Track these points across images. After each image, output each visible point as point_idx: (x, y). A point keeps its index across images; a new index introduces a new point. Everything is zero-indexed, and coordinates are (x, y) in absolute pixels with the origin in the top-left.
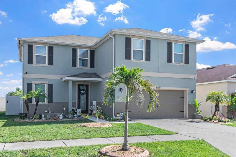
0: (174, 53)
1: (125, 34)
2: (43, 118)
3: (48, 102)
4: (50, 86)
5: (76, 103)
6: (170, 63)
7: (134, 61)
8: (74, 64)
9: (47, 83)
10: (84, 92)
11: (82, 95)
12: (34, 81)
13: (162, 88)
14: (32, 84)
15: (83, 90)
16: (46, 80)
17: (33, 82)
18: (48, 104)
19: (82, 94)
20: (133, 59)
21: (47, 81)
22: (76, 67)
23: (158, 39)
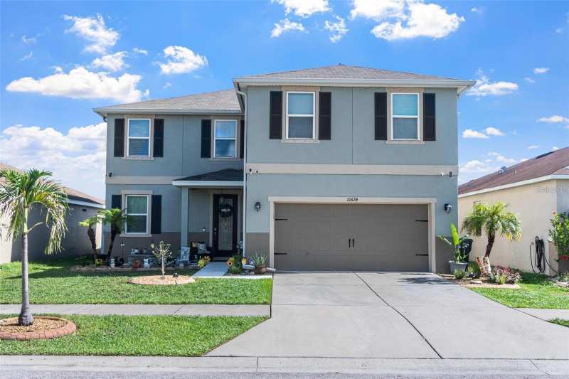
0: (392, 116)
1: (268, 85)
2: (113, 265)
3: (152, 233)
4: (157, 200)
5: (209, 233)
6: (381, 142)
7: (292, 140)
8: (206, 152)
9: (151, 193)
10: (229, 210)
11: (223, 216)
12: (125, 189)
13: (362, 200)
14: (120, 196)
15: (227, 206)
16: (148, 186)
17: (123, 192)
18: (151, 236)
19: (225, 215)
20: (287, 138)
21: (150, 189)
22: (210, 159)
23: (350, 87)
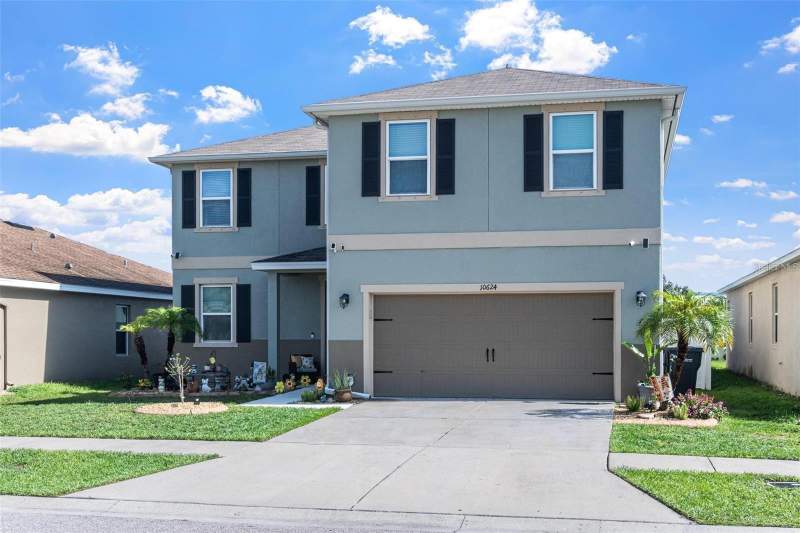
0: (552, 152)
3: (238, 341)
4: (244, 292)
6: (535, 194)
7: (394, 198)
9: (236, 281)
12: (198, 277)
13: (503, 288)
14: (193, 287)
16: (233, 271)
17: (196, 281)
20: (388, 193)
21: (233, 276)
22: (319, 228)
23: (483, 109)
